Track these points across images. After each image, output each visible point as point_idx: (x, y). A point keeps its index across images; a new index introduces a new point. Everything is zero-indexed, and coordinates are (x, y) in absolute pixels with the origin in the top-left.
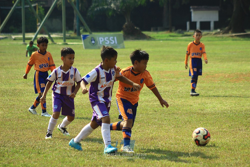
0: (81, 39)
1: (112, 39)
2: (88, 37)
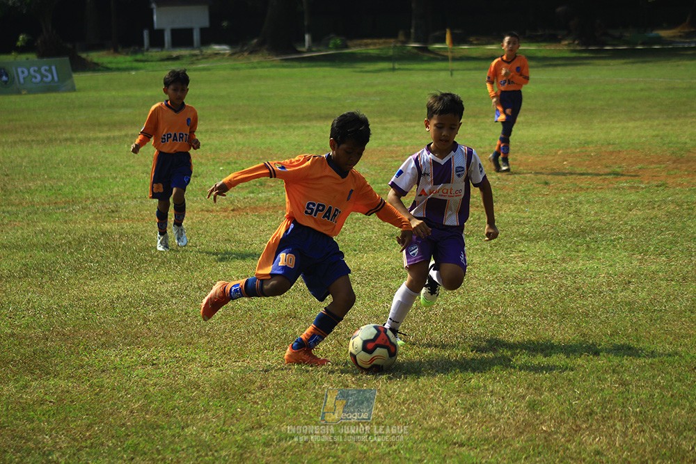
1: (46, 70)
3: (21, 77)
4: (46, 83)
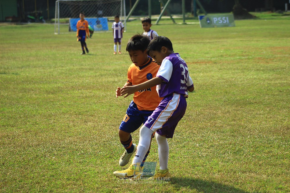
0: (198, 19)
1: (224, 19)
2: (204, 17)
3: (215, 21)
4: (224, 23)
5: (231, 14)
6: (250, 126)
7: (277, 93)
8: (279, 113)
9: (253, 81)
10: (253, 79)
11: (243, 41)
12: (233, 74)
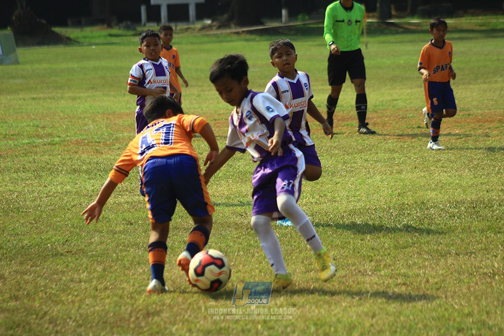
5: (8, 31)
6: (56, 310)
7: (121, 228)
8: (126, 276)
9: (63, 199)
10: (62, 193)
11: (40, 99)
12: (14, 182)
